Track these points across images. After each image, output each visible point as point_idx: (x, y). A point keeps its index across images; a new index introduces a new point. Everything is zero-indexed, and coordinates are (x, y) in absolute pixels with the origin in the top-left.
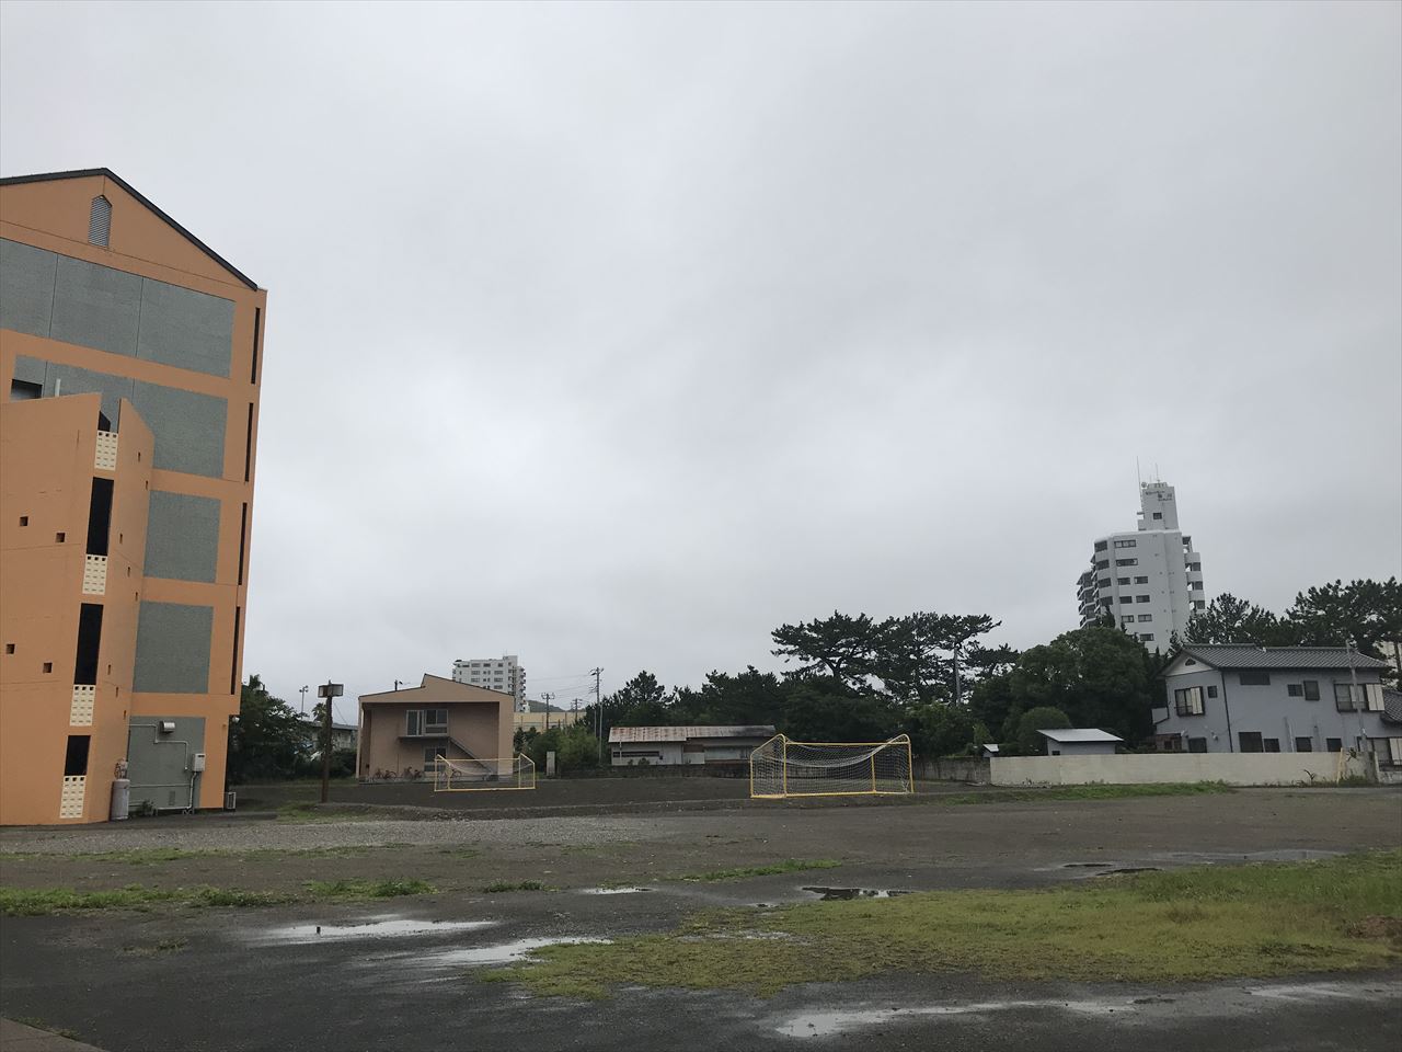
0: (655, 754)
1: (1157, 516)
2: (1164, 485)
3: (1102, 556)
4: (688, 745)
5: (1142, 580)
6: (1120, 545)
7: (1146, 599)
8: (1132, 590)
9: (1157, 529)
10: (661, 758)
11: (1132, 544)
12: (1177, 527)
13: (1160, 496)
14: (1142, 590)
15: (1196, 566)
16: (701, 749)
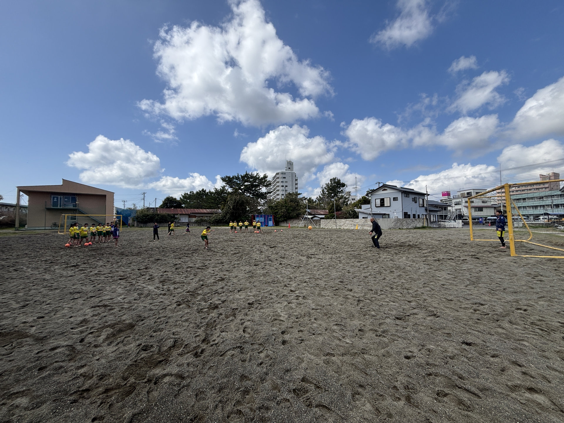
1: (289, 168)
2: (291, 162)
3: (278, 176)
4: (190, 215)
5: (286, 182)
6: (282, 174)
7: (287, 186)
8: (284, 184)
9: (290, 171)
10: (180, 220)
11: (284, 174)
12: (293, 171)
13: (290, 164)
14: (286, 184)
15: (296, 180)
16: (195, 217)
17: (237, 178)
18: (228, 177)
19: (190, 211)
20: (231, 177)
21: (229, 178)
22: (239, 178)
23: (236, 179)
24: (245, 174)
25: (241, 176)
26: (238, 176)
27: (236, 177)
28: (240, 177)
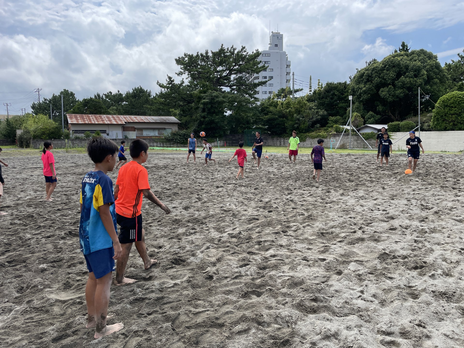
0: (104, 132)
1: (276, 45)
2: (279, 33)
4: (125, 127)
5: (271, 70)
6: (264, 55)
7: (271, 78)
8: (268, 74)
9: (276, 50)
10: (108, 135)
11: (269, 55)
12: (282, 50)
13: (278, 38)
15: (288, 66)
16: (134, 129)
17: (205, 57)
18: (189, 55)
19: (123, 119)
20: (195, 55)
21: (191, 57)
22: (207, 57)
23: (203, 60)
24: (220, 48)
25: (212, 53)
26: (207, 53)
27: (202, 55)
28: (210, 54)
